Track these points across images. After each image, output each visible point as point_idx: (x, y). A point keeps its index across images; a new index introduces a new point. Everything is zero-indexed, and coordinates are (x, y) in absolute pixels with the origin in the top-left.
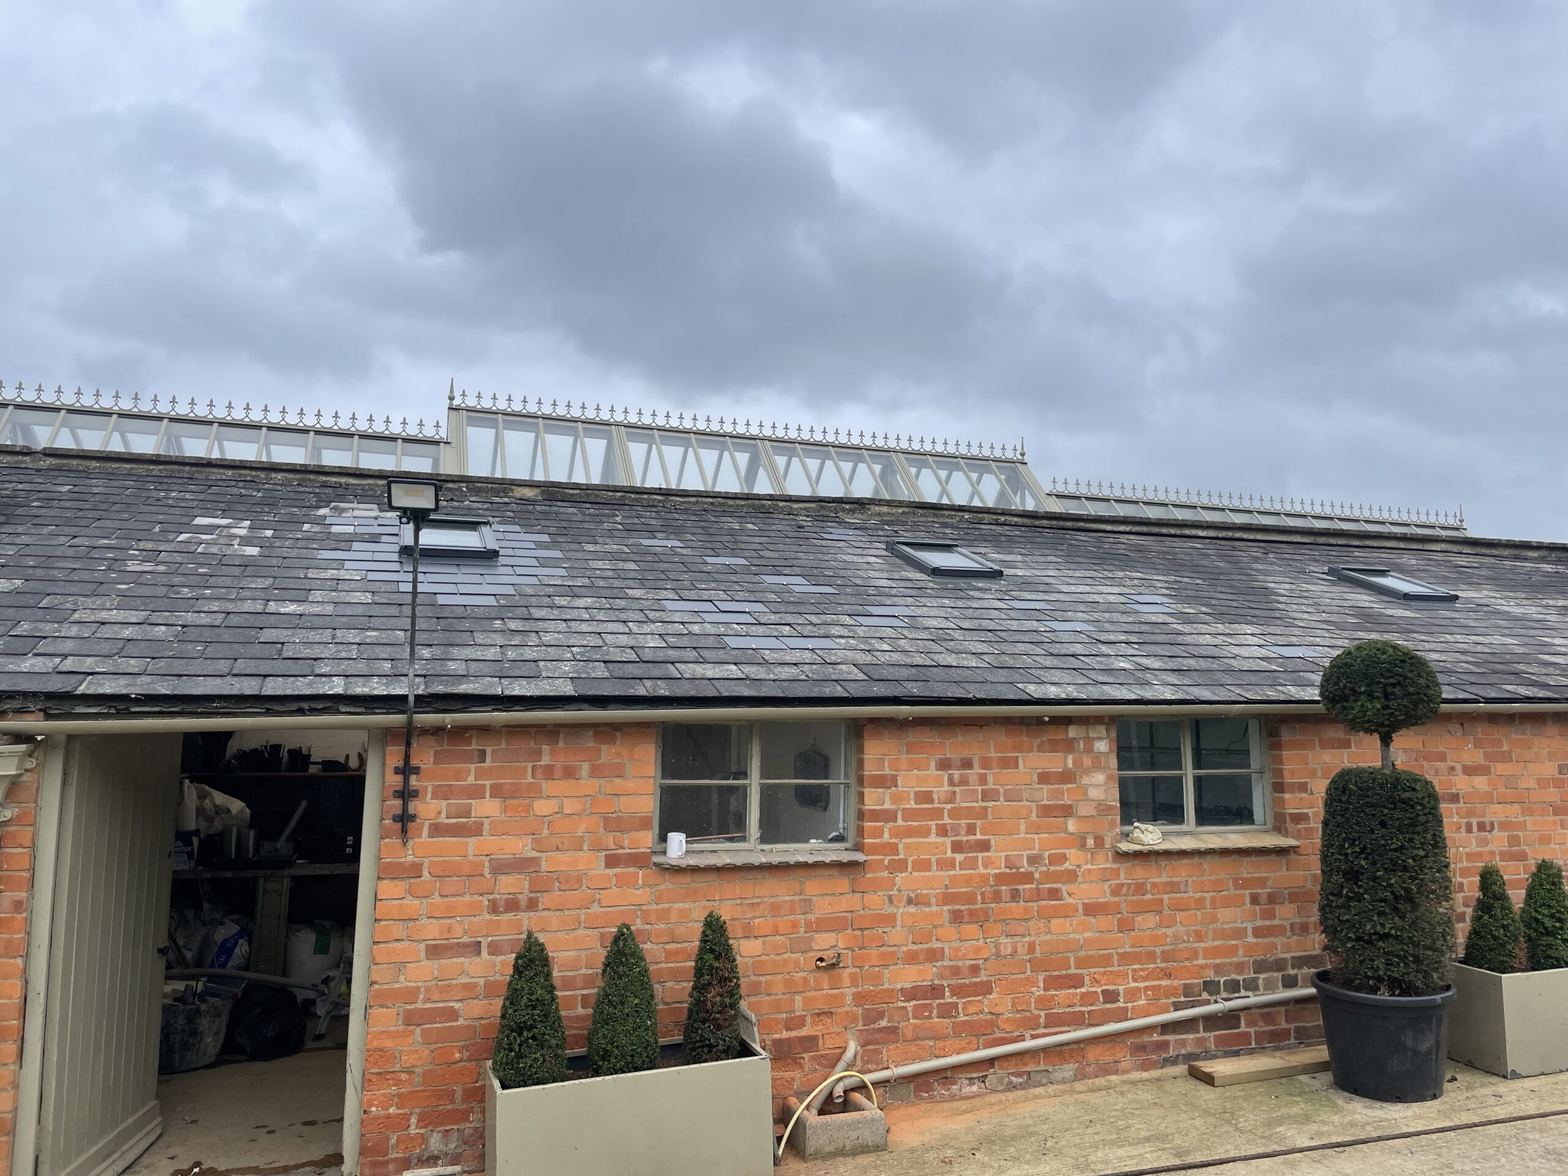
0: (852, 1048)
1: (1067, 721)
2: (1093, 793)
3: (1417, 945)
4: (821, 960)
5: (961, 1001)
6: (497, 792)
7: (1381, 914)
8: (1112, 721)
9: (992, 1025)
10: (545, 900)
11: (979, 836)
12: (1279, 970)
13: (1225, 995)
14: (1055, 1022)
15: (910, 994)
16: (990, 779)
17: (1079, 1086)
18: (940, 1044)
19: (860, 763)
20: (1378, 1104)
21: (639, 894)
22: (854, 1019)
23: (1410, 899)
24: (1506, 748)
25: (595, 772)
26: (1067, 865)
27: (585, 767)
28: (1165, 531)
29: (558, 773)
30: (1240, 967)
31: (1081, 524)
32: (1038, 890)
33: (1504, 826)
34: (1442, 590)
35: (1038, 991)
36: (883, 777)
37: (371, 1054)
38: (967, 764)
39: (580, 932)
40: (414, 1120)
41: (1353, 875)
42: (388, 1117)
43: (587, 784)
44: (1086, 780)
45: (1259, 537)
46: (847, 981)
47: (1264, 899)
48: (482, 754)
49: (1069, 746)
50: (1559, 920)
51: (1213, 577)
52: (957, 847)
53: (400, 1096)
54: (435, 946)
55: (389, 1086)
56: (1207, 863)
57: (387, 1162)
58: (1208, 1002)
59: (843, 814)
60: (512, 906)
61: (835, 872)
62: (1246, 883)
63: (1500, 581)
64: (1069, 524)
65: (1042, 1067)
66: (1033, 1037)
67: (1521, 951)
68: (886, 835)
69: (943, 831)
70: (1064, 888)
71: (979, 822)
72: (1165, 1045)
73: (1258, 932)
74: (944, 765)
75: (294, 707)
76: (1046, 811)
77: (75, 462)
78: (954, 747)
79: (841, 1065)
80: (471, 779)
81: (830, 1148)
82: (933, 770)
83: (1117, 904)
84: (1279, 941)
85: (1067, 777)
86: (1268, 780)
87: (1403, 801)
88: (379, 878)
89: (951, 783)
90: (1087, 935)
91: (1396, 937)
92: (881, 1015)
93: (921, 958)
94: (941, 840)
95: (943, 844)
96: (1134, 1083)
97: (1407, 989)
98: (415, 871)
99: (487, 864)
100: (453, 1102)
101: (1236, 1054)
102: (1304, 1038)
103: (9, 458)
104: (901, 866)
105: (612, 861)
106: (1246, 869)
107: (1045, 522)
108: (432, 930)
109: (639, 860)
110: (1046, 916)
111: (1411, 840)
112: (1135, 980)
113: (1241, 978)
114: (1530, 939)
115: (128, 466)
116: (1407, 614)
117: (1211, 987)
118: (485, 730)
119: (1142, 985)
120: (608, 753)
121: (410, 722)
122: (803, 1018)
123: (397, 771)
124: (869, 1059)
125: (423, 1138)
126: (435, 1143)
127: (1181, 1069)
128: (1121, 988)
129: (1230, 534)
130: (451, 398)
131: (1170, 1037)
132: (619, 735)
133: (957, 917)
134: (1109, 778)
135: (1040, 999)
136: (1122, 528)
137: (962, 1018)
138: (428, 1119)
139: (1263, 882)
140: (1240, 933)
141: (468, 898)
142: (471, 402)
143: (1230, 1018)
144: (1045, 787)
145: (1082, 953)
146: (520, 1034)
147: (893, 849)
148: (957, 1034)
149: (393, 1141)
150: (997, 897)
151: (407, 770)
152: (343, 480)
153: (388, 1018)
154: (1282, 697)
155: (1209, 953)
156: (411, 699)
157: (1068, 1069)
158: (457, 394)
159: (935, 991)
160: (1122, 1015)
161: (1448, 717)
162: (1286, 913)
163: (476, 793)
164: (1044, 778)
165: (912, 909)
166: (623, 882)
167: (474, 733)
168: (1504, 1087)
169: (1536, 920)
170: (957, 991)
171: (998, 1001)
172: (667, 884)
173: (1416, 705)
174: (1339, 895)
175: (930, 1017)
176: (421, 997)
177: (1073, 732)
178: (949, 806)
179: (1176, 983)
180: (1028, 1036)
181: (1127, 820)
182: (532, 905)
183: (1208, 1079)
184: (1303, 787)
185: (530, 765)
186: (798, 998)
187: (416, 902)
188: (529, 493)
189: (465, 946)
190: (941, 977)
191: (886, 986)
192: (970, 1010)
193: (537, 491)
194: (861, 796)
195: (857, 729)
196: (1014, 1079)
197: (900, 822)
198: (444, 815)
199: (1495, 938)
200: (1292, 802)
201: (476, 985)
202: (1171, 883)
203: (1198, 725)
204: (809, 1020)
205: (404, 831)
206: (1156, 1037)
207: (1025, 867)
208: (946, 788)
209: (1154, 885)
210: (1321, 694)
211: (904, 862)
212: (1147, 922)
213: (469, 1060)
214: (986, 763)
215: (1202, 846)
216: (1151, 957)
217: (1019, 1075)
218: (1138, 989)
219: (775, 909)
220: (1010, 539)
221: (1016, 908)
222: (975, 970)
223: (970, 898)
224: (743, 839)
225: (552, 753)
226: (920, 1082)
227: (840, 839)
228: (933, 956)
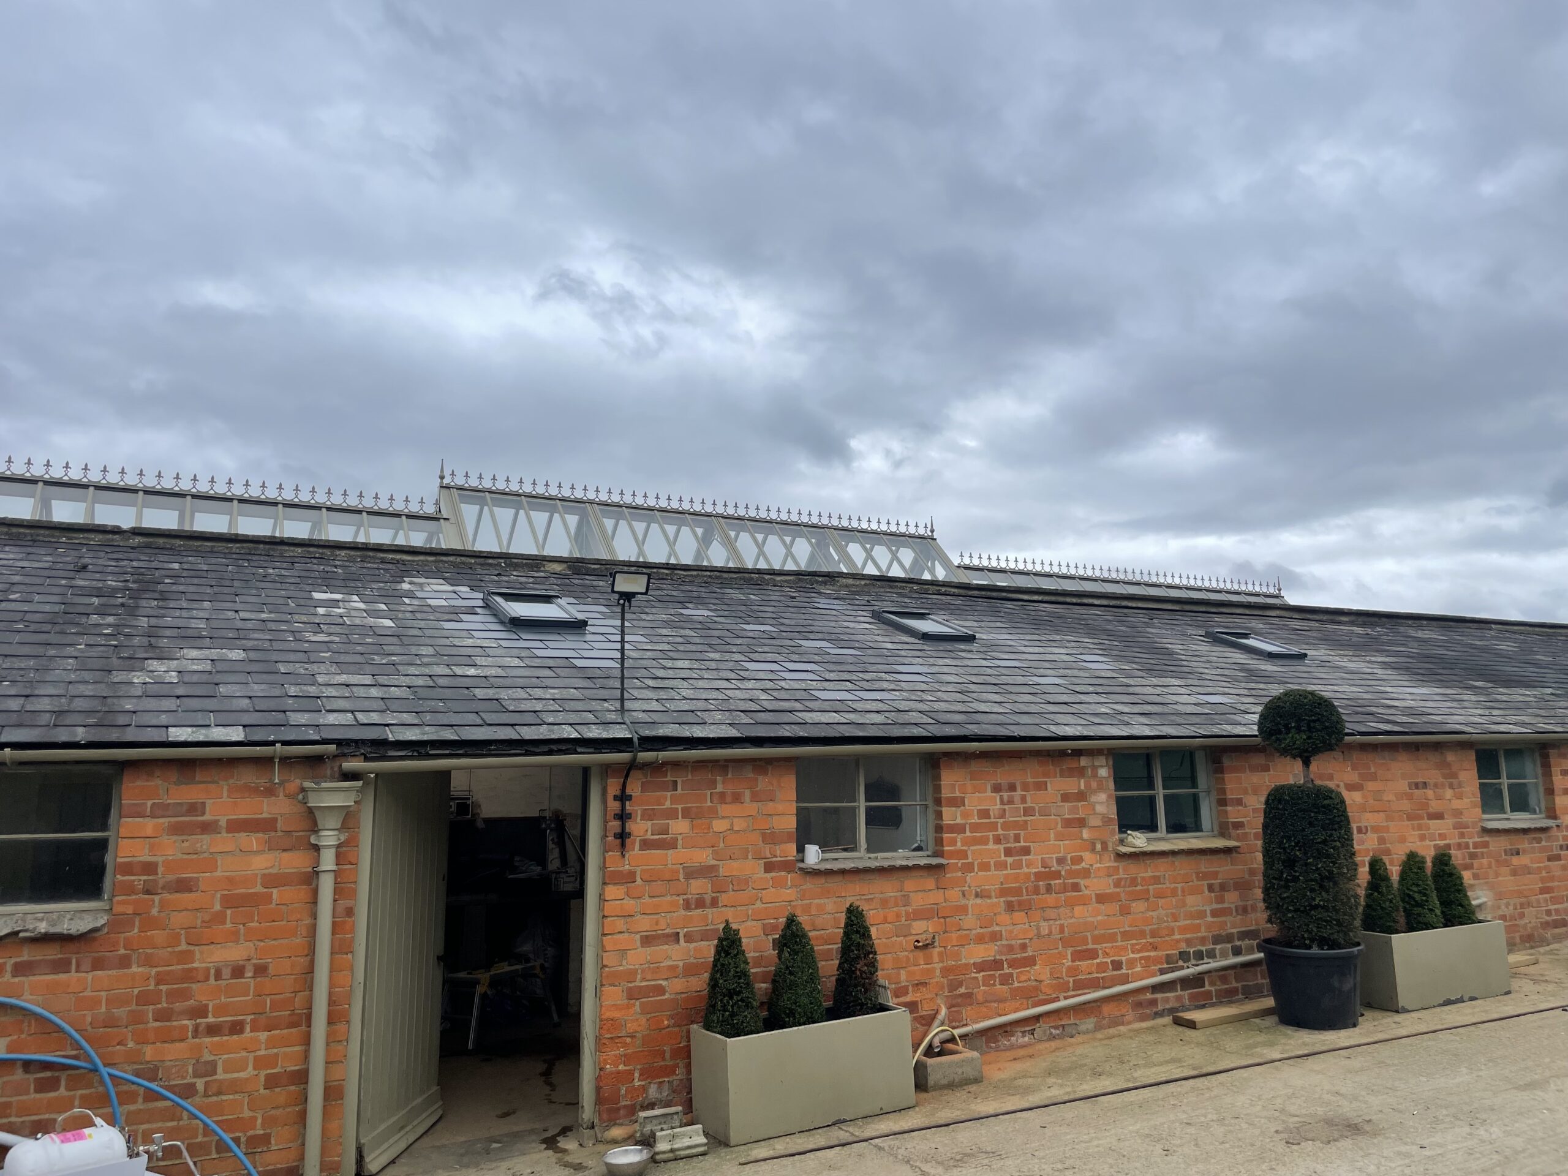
0: (943, 1011)
1: (1078, 753)
2: (1100, 809)
3: (1337, 911)
4: (918, 941)
5: (1015, 972)
6: (686, 813)
7: (1312, 890)
8: (1111, 752)
9: (1037, 989)
10: (723, 899)
11: (1022, 844)
12: (1229, 942)
13: (1193, 962)
14: (1081, 986)
15: (981, 967)
16: (1029, 799)
17: (1099, 1035)
18: (1002, 1005)
19: (937, 789)
20: (1317, 1032)
21: (789, 893)
22: (942, 988)
23: (1331, 877)
24: (1373, 770)
25: (755, 797)
26: (1083, 865)
27: (747, 793)
28: (1068, 600)
29: (729, 799)
30: (1203, 941)
31: (1004, 594)
32: (1064, 883)
33: (1375, 829)
34: (1295, 649)
35: (1067, 962)
36: (955, 798)
37: (603, 1023)
38: (1012, 788)
39: (749, 923)
40: (636, 1075)
41: (1290, 863)
42: (619, 1072)
43: (750, 807)
44: (1094, 799)
45: (1140, 605)
46: (936, 959)
47: (1217, 888)
48: (675, 783)
49: (1081, 772)
50: (1425, 895)
51: (1123, 638)
52: (1008, 852)
53: (625, 1055)
54: (647, 936)
55: (618, 1048)
56: (1178, 861)
57: (618, 1109)
58: (1182, 968)
59: (919, 828)
60: (700, 904)
61: (924, 873)
62: (1205, 876)
63: (1329, 641)
64: (994, 594)
65: (1072, 1021)
66: (1066, 998)
67: (1402, 920)
68: (959, 844)
69: (998, 840)
70: (1082, 882)
71: (1022, 833)
72: (1154, 1002)
73: (1215, 913)
74: (997, 789)
75: (546, 748)
76: (1068, 823)
77: (161, 541)
78: (1004, 774)
79: (937, 1022)
80: (668, 804)
81: (944, 1082)
82: (989, 793)
83: (1118, 894)
84: (1228, 919)
85: (1081, 796)
86: (1214, 797)
87: (1323, 806)
88: (605, 883)
89: (1002, 802)
90: (1100, 918)
91: (1323, 907)
92: (960, 985)
93: (987, 939)
94: (996, 847)
95: (998, 850)
96: (1138, 1031)
97: (1334, 945)
98: (630, 878)
99: (681, 871)
100: (664, 1059)
101: (1203, 1007)
102: (1250, 993)
103: (101, 536)
104: (969, 868)
105: (769, 867)
106: (1205, 865)
107: (976, 593)
108: (644, 924)
109: (787, 866)
110: (1071, 904)
111: (1331, 835)
112: (1133, 952)
113: (1204, 949)
114: (1405, 910)
115: (209, 544)
116: (1275, 668)
117: (1184, 956)
118: (676, 764)
119: (1137, 956)
120: (763, 783)
121: (635, 758)
122: (906, 987)
123: (616, 798)
124: (954, 1020)
125: (644, 1089)
126: (653, 1092)
127: (1167, 1020)
128: (1124, 959)
129: (1118, 603)
130: (442, 478)
131: (1159, 996)
132: (770, 768)
133: (1010, 907)
134: (1109, 796)
135: (1069, 969)
136: (1036, 598)
137: (1016, 984)
138: (648, 1074)
139: (1215, 875)
140: (1201, 915)
141: (669, 898)
142: (460, 481)
143: (1196, 981)
144: (1066, 805)
145: (1096, 932)
147: (963, 854)
148: (1013, 998)
149: (623, 1092)
150: (1036, 891)
151: (623, 797)
153: (614, 995)
154: (1225, 733)
155: (1183, 930)
156: (636, 740)
157: (1089, 1023)
158: (447, 473)
159: (997, 964)
160: (1125, 980)
162: (1232, 899)
163: (672, 814)
164: (1065, 798)
165: (979, 901)
166: (778, 884)
167: (669, 767)
169: (1409, 895)
170: (1013, 964)
171: (1041, 971)
172: (810, 884)
174: (1280, 879)
175: (994, 985)
176: (639, 977)
177: (1084, 761)
178: (1001, 820)
179: (1160, 953)
180: (1061, 997)
181: (1121, 831)
182: (714, 903)
183: (1192, 1025)
184: (1239, 802)
185: (709, 793)
186: (902, 972)
187: (632, 902)
189: (667, 936)
190: (1002, 954)
191: (963, 961)
192: (1023, 978)
194: (939, 815)
195: (933, 763)
196: (1053, 1031)
197: (968, 834)
198: (649, 832)
199: (1382, 908)
200: (1233, 813)
201: (677, 967)
202: (1154, 877)
203: (1167, 753)
204: (910, 989)
205: (623, 845)
206: (1149, 996)
207: (1055, 867)
208: (999, 806)
209: (1143, 879)
211: (972, 864)
212: (1138, 907)
213: (674, 1026)
214: (1025, 787)
215: (1175, 847)
216: (1142, 934)
217: (1056, 1028)
218: (1135, 959)
219: (884, 903)
220: (958, 608)
221: (1051, 899)
222: (1024, 947)
223: (1017, 892)
224: (854, 849)
225: (723, 783)
226: (990, 1035)
227: (919, 849)
228: (995, 937)
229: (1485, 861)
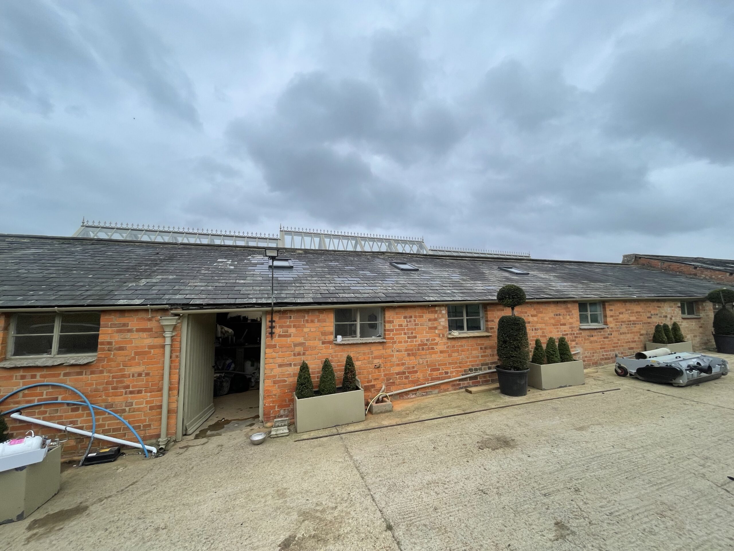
0: (384, 387)
1: (435, 306)
2: (442, 323)
3: (520, 358)
4: (376, 366)
5: (410, 375)
6: (294, 326)
7: (512, 351)
8: (446, 306)
9: (418, 381)
10: (307, 353)
11: (414, 335)
12: (487, 365)
13: (474, 372)
14: (433, 379)
15: (398, 374)
16: (417, 321)
17: (439, 395)
18: (405, 386)
19: (385, 317)
20: (511, 397)
21: (331, 351)
22: (384, 380)
23: (518, 347)
24: (541, 310)
25: (319, 321)
26: (436, 341)
27: (316, 320)
28: (458, 258)
29: (309, 321)
30: (478, 365)
31: (437, 257)
32: (428, 347)
33: (541, 329)
34: (525, 272)
35: (429, 372)
36: (390, 321)
37: (265, 391)
38: (411, 317)
39: (316, 360)
40: (276, 407)
41: (505, 342)
42: (270, 406)
43: (317, 324)
44: (440, 320)
45: (481, 259)
46: (382, 371)
47: (483, 348)
48: (291, 317)
49: (436, 312)
50: (554, 352)
51: (470, 270)
52: (409, 338)
53: (273, 401)
54: (280, 365)
55: (270, 399)
56: (470, 340)
57: (270, 417)
58: (470, 374)
59: (380, 330)
60: (299, 354)
61: (378, 344)
62: (479, 344)
63: (539, 269)
64: (435, 257)
65: (430, 390)
66: (428, 383)
67: (545, 359)
68: (391, 335)
69: (405, 334)
70: (435, 347)
71: (414, 331)
72: (460, 384)
73: (482, 356)
74: (405, 317)
75: (244, 306)
76: (430, 328)
77: (188, 246)
78: (408, 313)
79: (381, 391)
80: (288, 323)
81: (379, 411)
82: (402, 319)
83: (448, 350)
84: (487, 358)
85: (435, 320)
86: (484, 319)
87: (517, 324)
88: (266, 348)
89: (407, 322)
90: (441, 358)
91: (515, 357)
92: (391, 379)
93: (400, 365)
94: (405, 336)
95: (405, 337)
96: (452, 394)
97: (518, 369)
98: (274, 346)
99: (292, 344)
100: (286, 402)
101: (477, 386)
102: (493, 381)
103: (172, 245)
104: (395, 342)
105: (323, 343)
106: (479, 341)
107: (429, 257)
108: (279, 361)
109: (330, 343)
110: (431, 354)
111: (519, 333)
112: (452, 369)
113: (478, 368)
114: (547, 356)
115: (201, 247)
116: (517, 278)
117: (471, 370)
118: (291, 311)
119: (454, 370)
120: (322, 316)
121: (272, 310)
122: (371, 380)
123: (269, 321)
124: (388, 390)
125: (279, 411)
126: (282, 412)
127: (464, 390)
128: (449, 371)
129: (474, 259)
130: (281, 228)
131: (461, 382)
132: (324, 312)
133: (409, 355)
134: (445, 320)
135: (429, 374)
136: (448, 258)
137: (410, 379)
138: (280, 406)
139: (483, 344)
140: (478, 357)
141: (288, 353)
142: (286, 229)
143: (475, 377)
144: (430, 322)
145: (439, 363)
146: (302, 386)
147: (393, 339)
148: (409, 383)
149: (272, 412)
150: (419, 350)
151: (272, 321)
152: (254, 249)
153: (269, 382)
154: (488, 299)
155: (470, 362)
156: (273, 304)
157: (436, 391)
158: (282, 227)
159: (404, 373)
160: (449, 377)
161: (527, 303)
162: (489, 352)
163: (289, 327)
164: (430, 320)
165: (398, 353)
166: (326, 348)
167: (288, 312)
168: (542, 392)
169: (549, 352)
170: (409, 373)
171: (420, 375)
172: (338, 348)
173: (520, 300)
174: (502, 347)
175: (403, 379)
176: (277, 377)
177: (437, 308)
178: (407, 328)
179: (462, 369)
180: (426, 383)
181: (450, 330)
182: (304, 354)
183: (470, 392)
184: (493, 321)
185: (302, 320)
186: (370, 375)
187: (275, 354)
188: (300, 252)
189: (288, 364)
190: (405, 369)
191: (392, 372)
192: (412, 377)
193: (302, 251)
194: (385, 326)
195: (384, 309)
196: (423, 394)
197: (394, 332)
198: (281, 332)
199: (539, 356)
200: (490, 325)
201: (291, 374)
202: (461, 345)
203: (467, 306)
204: (373, 381)
205: (272, 336)
206: (458, 382)
207: (426, 342)
208: (406, 323)
209: (457, 346)
210: (497, 298)
211: (396, 341)
212: (456, 354)
213: (290, 392)
214: (415, 317)
215: (469, 336)
216: (456, 363)
217: (425, 392)
218: (453, 371)
219: (364, 354)
220: (420, 261)
221: (423, 352)
222: (413, 367)
223: (412, 350)
224: (356, 337)
225: (308, 316)
226: (401, 395)
227: (380, 336)
228: (403, 364)
229: (580, 339)
